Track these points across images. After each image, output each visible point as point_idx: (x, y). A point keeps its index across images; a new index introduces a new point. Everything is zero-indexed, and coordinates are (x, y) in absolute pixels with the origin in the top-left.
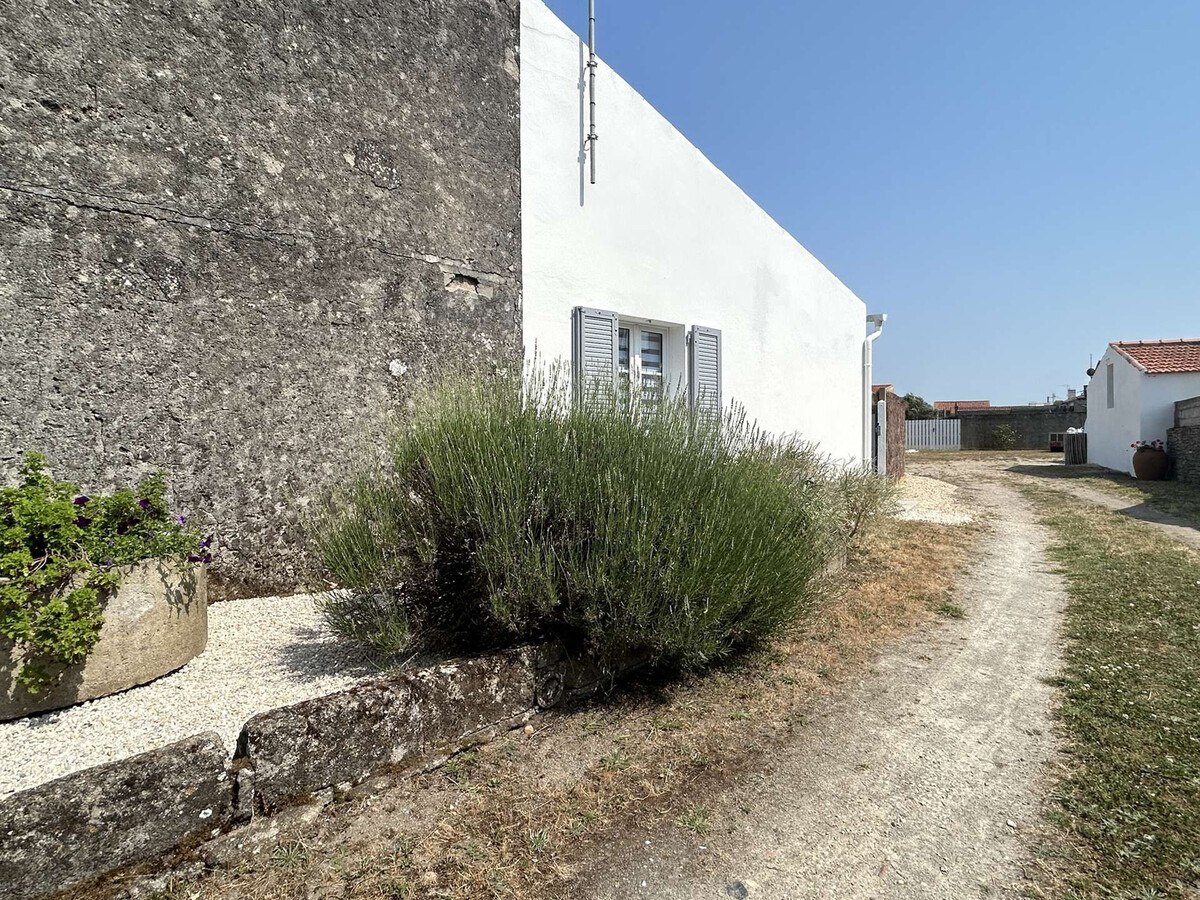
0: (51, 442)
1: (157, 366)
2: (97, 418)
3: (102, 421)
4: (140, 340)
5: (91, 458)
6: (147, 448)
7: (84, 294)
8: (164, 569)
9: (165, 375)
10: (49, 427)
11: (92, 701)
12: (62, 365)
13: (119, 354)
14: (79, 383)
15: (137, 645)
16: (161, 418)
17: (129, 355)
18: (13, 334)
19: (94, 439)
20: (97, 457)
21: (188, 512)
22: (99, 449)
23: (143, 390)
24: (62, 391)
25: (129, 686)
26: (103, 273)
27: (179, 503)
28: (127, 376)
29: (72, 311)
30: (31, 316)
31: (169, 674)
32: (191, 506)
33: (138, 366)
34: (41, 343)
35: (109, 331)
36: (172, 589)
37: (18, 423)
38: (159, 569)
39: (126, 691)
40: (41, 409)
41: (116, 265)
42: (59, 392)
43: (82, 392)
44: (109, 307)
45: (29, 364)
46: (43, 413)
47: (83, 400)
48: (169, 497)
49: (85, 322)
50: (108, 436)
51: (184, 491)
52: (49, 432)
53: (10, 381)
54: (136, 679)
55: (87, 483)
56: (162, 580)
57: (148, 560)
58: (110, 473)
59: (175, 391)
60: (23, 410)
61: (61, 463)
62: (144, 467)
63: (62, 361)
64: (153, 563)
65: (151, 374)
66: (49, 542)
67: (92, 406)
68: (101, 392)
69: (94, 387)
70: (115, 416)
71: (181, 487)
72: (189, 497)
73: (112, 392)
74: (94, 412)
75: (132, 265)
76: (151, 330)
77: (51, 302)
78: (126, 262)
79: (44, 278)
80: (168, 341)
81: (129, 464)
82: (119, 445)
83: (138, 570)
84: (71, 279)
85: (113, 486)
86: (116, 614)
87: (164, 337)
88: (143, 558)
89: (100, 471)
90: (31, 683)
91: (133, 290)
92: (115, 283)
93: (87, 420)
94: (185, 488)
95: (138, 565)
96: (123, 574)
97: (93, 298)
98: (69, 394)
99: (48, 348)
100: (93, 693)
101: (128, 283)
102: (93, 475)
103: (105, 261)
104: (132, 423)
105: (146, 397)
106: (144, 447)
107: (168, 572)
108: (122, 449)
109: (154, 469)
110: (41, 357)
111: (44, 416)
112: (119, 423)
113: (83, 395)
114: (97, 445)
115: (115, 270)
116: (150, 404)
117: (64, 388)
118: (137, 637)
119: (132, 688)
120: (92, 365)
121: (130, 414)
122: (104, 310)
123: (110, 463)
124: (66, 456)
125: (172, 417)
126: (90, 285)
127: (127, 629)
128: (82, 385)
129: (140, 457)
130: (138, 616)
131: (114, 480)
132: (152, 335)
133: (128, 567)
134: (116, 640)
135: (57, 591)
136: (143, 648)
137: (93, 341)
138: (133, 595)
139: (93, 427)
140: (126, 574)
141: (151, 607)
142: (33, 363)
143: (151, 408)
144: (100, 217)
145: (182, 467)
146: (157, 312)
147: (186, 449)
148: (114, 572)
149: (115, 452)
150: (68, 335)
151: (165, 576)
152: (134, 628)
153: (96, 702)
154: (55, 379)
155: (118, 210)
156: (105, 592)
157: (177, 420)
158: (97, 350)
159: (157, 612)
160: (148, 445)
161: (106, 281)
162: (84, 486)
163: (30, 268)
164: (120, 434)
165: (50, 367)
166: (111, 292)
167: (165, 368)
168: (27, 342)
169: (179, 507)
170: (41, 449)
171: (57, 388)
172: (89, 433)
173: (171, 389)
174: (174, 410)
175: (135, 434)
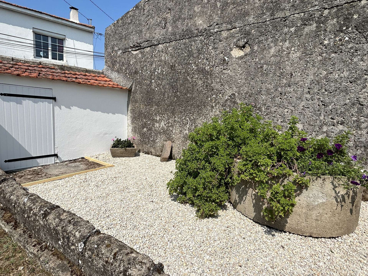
0: (304, 114)
1: (356, 78)
2: (323, 105)
3: (325, 105)
4: (348, 66)
5: (318, 122)
6: (344, 118)
7: (325, 49)
8: (335, 183)
9: (359, 82)
10: (304, 108)
11: (290, 233)
12: (312, 82)
13: (337, 75)
14: (318, 89)
15: (314, 217)
16: (353, 104)
17: (342, 74)
18: (297, 72)
19: (320, 114)
20: (321, 121)
21: (361, 152)
22: (322, 118)
23: (346, 91)
24: (311, 93)
25: (307, 235)
26: (335, 37)
27: (356, 147)
28: (339, 85)
29: (320, 58)
30: (303, 63)
31: (330, 238)
32: (362, 149)
33: (345, 79)
34: (306, 74)
35: (334, 64)
36: (339, 195)
37: (294, 107)
38: (332, 183)
39: (305, 236)
40: (302, 101)
41: (342, 31)
42: (309, 94)
43: (318, 93)
44: (336, 52)
45: (301, 83)
46: (303, 102)
47: (318, 97)
48: (351, 144)
49: (323, 62)
50: (326, 112)
51: (360, 141)
52: (304, 110)
53: (294, 90)
54: (311, 233)
55: (315, 132)
56: (334, 189)
57: (326, 177)
58: (325, 129)
59: (364, 90)
60: (296, 101)
61: (306, 123)
62: (341, 127)
63: (312, 80)
64: (329, 179)
65: (351, 83)
66: (283, 156)
67: (321, 99)
68: (326, 93)
69: (324, 91)
70: (330, 103)
71: (359, 139)
72: (363, 145)
73: (331, 92)
74: (322, 102)
75: (350, 29)
76: (355, 60)
77: (312, 56)
78: (347, 28)
79: (310, 46)
80: (364, 64)
81: (334, 125)
82: (330, 117)
83: (320, 181)
84: (321, 44)
85: (325, 135)
86: (306, 199)
87: (362, 62)
88: (323, 175)
89: (321, 127)
90: (266, 216)
91: (348, 42)
92: (340, 40)
93: (319, 105)
94: (361, 140)
95: (320, 178)
96: (311, 180)
97: (329, 50)
98: (313, 94)
99: (308, 76)
100: (291, 230)
101: (347, 39)
102: (318, 129)
103: (337, 31)
104: (338, 107)
105: (347, 94)
106: (342, 118)
107: (337, 185)
108: (332, 118)
109: (346, 129)
110: (305, 80)
111: (303, 103)
112: (332, 107)
113: (319, 94)
114: (321, 116)
115: (341, 34)
116: (348, 97)
117: (312, 92)
118: (314, 214)
119: (309, 236)
120: (324, 81)
121: (338, 103)
122: (333, 55)
123: (325, 124)
124: (309, 120)
125: (360, 104)
126: (329, 44)
127: (310, 208)
128: (319, 90)
129: (340, 123)
130: (316, 203)
131: (326, 132)
132: (355, 63)
133: (315, 178)
134: (304, 211)
135: (282, 179)
136: (317, 220)
137: (326, 70)
138: (315, 192)
139: (321, 108)
140: (313, 181)
141: (324, 201)
142: (302, 82)
143: (349, 99)
144: (338, 10)
145: (361, 129)
146: (360, 50)
147: (365, 120)
148: (307, 178)
149: (328, 120)
150: (316, 69)
151: (335, 187)
152: (313, 208)
153: (291, 234)
154: (309, 88)
155: (348, 3)
156: (301, 187)
157: (362, 105)
158: (327, 74)
159: (327, 204)
160: (344, 117)
161: (336, 40)
162: (314, 133)
163: (306, 44)
164: (332, 112)
165: (308, 83)
166: (338, 45)
167: (360, 78)
168: (301, 74)
169: (355, 148)
170: (300, 117)
171: (309, 92)
172: (319, 111)
173: (361, 90)
174: (361, 100)
175: (339, 112)
